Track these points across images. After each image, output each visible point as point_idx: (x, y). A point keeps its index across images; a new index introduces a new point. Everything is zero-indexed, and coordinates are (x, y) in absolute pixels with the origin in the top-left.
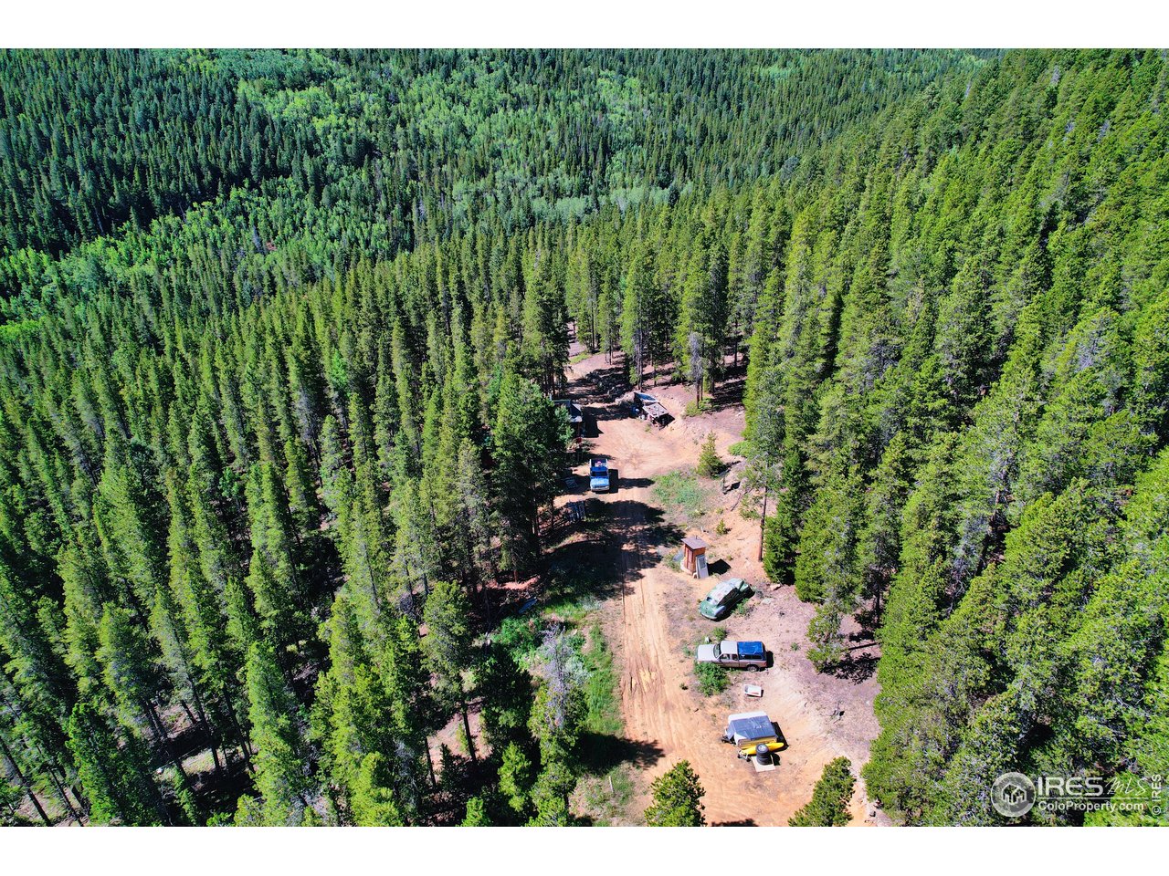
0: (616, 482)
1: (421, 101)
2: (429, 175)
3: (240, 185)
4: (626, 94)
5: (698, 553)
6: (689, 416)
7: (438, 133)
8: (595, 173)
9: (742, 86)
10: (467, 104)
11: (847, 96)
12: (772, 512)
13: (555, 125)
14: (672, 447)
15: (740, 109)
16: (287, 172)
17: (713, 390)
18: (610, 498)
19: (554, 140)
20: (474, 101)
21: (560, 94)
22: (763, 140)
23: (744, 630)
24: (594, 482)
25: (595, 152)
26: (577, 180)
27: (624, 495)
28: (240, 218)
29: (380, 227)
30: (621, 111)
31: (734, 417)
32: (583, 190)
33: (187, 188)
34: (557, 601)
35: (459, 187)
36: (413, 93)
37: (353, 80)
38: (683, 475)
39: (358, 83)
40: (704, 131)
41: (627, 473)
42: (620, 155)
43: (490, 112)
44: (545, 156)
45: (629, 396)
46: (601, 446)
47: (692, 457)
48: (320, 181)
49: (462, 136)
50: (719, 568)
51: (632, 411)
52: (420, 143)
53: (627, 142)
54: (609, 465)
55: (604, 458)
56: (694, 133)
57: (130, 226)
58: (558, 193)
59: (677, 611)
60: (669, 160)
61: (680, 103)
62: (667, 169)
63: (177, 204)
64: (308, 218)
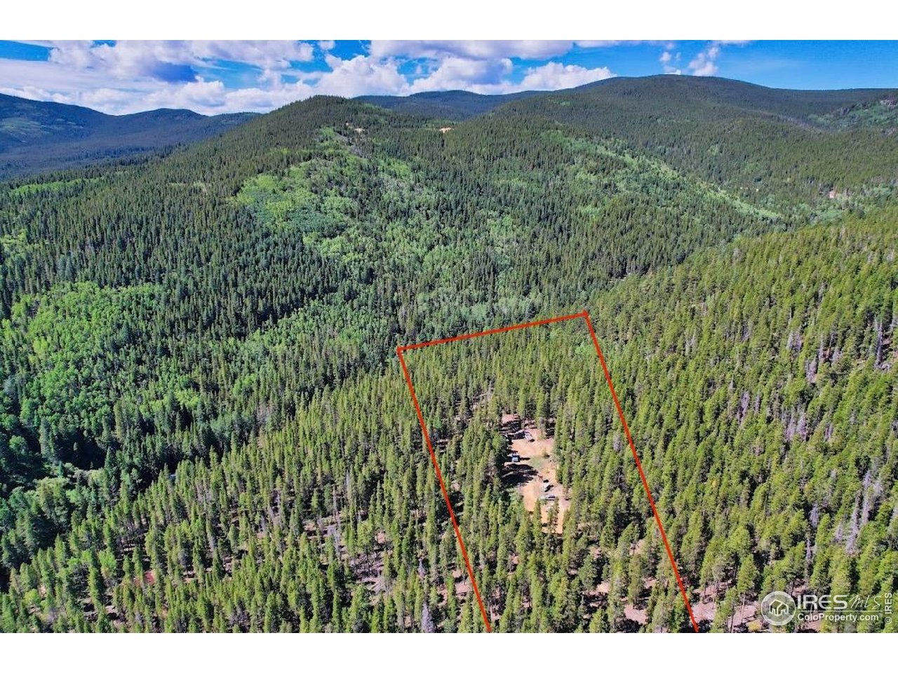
0: (520, 459)
1: (394, 239)
2: (404, 288)
3: (314, 299)
4: (503, 231)
5: (541, 477)
6: (539, 440)
7: (405, 261)
8: (490, 287)
9: (570, 220)
10: (418, 240)
11: (631, 227)
12: (558, 468)
13: (467, 257)
14: (534, 449)
15: (569, 236)
16: (334, 290)
17: (547, 431)
18: (518, 464)
19: (468, 266)
20: (422, 239)
21: (468, 233)
22: (581, 263)
23: (551, 493)
24: (513, 459)
25: (489, 273)
26: (481, 293)
27: (522, 462)
28: (317, 317)
29: (384, 321)
30: (502, 245)
31: (552, 441)
32: (484, 300)
33: (291, 302)
34: (509, 487)
35: (420, 297)
36: (389, 235)
37: (358, 229)
38: (538, 458)
39: (360, 231)
40: (548, 256)
41: (522, 456)
42: (502, 274)
43: (431, 247)
44: (463, 277)
45: (521, 431)
46: (514, 448)
47: (540, 453)
48: (351, 296)
49: (418, 263)
50: (547, 481)
51: (521, 436)
52: (397, 268)
53: (506, 265)
54: (517, 454)
55: (515, 452)
56: (542, 258)
57: (269, 322)
58: (471, 301)
59: (536, 490)
60: (528, 278)
61: (535, 236)
62: (528, 283)
63: (287, 310)
64: (349, 317)
